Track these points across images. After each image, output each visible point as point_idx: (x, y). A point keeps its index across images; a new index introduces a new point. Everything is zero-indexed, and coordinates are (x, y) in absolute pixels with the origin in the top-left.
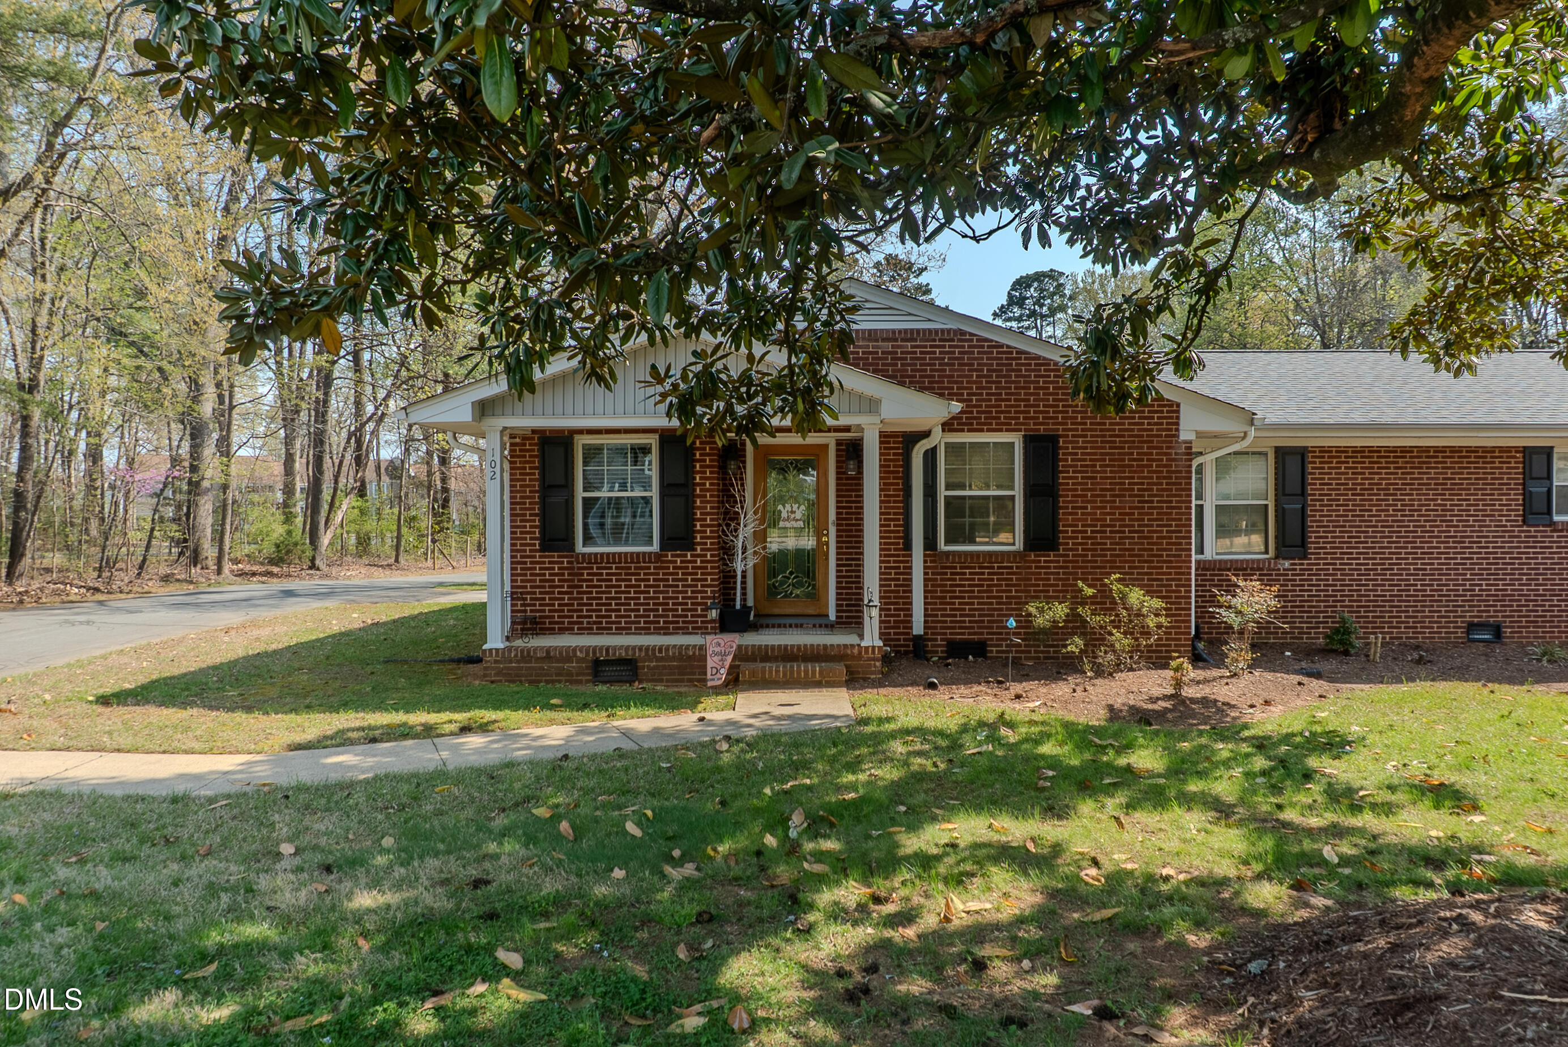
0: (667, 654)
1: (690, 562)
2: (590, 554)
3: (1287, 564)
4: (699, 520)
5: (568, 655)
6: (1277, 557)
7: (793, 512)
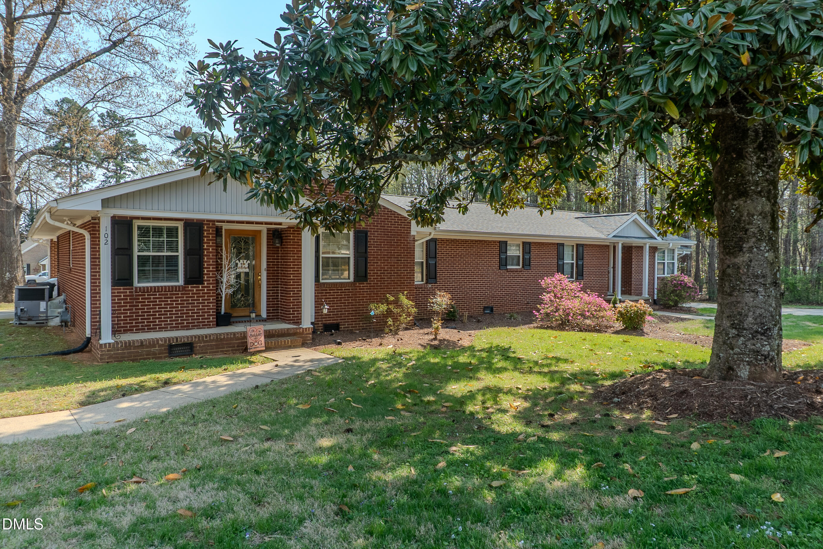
0: (210, 339)
1: (201, 290)
2: (144, 287)
3: (430, 286)
4: (206, 268)
5: (153, 343)
6: (427, 283)
7: (244, 264)
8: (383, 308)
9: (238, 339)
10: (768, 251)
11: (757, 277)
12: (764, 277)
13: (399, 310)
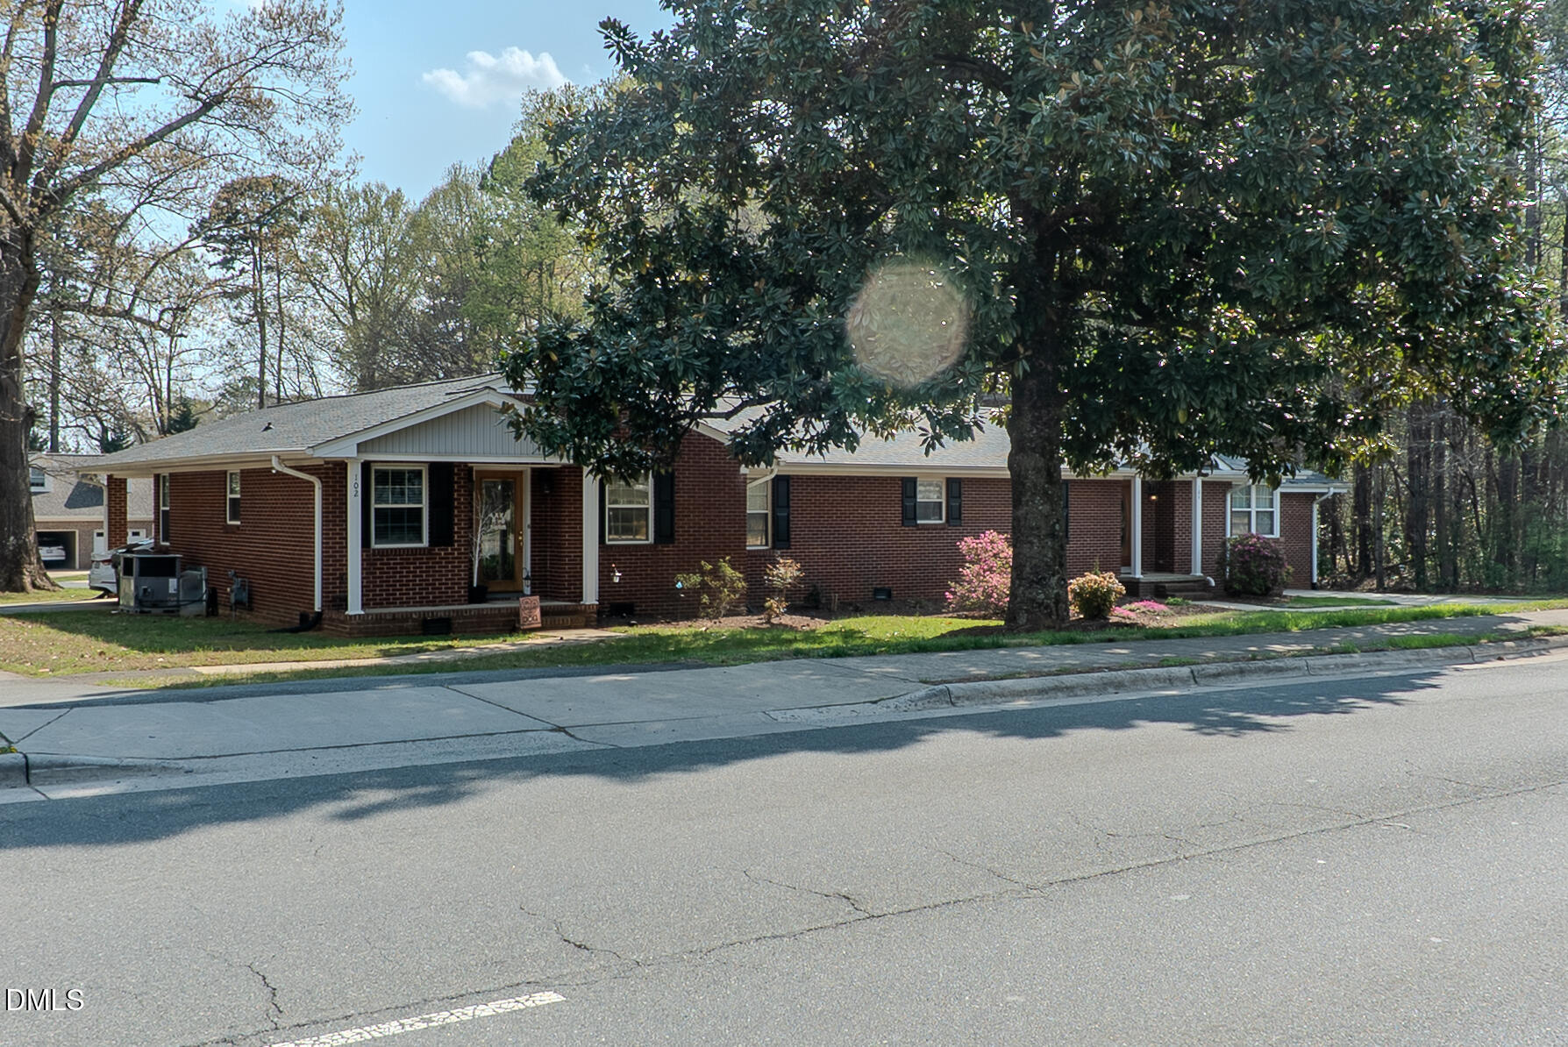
1: (450, 554)
2: (382, 550)
3: (776, 552)
4: (456, 524)
5: (406, 617)
6: (774, 547)
7: (500, 519)
8: (696, 579)
9: (503, 615)
10: (1042, 504)
12: (1038, 529)
13: (718, 583)
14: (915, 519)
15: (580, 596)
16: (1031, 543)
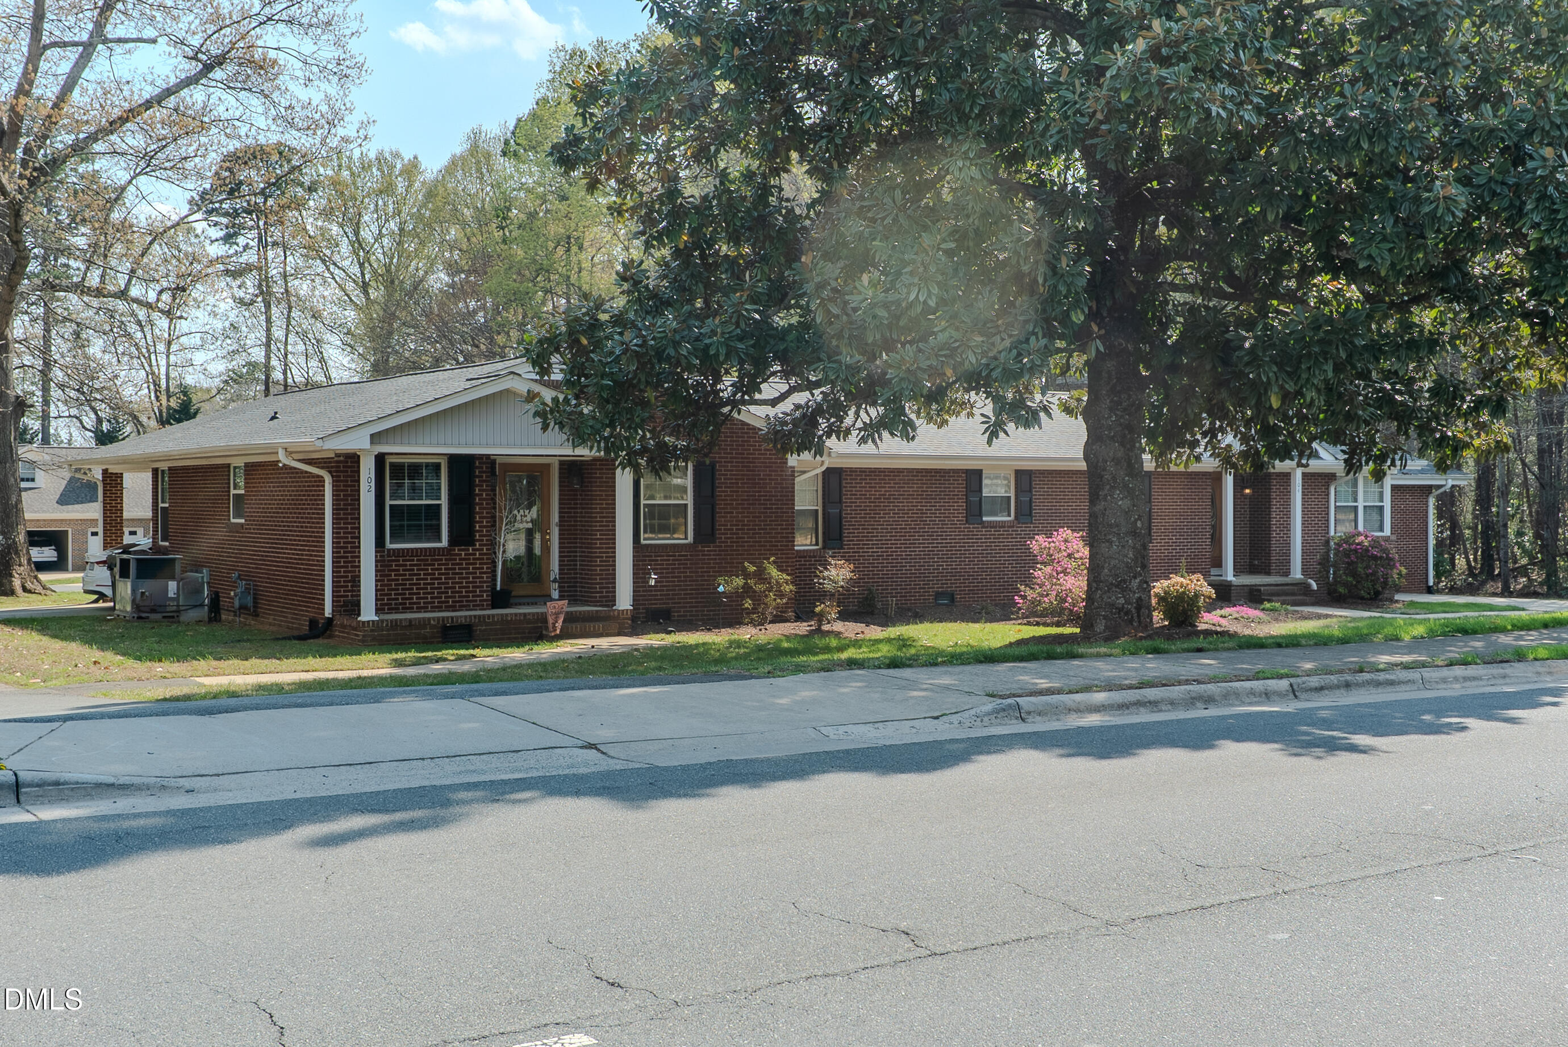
0: (493, 620)
1: (471, 554)
2: (398, 550)
3: (827, 552)
4: (478, 522)
5: (424, 623)
6: (824, 548)
7: (525, 516)
8: (739, 581)
10: (1122, 499)
11: (1111, 526)
12: (1117, 526)
13: (762, 587)
14: (981, 515)
15: (612, 600)
16: (1111, 542)
